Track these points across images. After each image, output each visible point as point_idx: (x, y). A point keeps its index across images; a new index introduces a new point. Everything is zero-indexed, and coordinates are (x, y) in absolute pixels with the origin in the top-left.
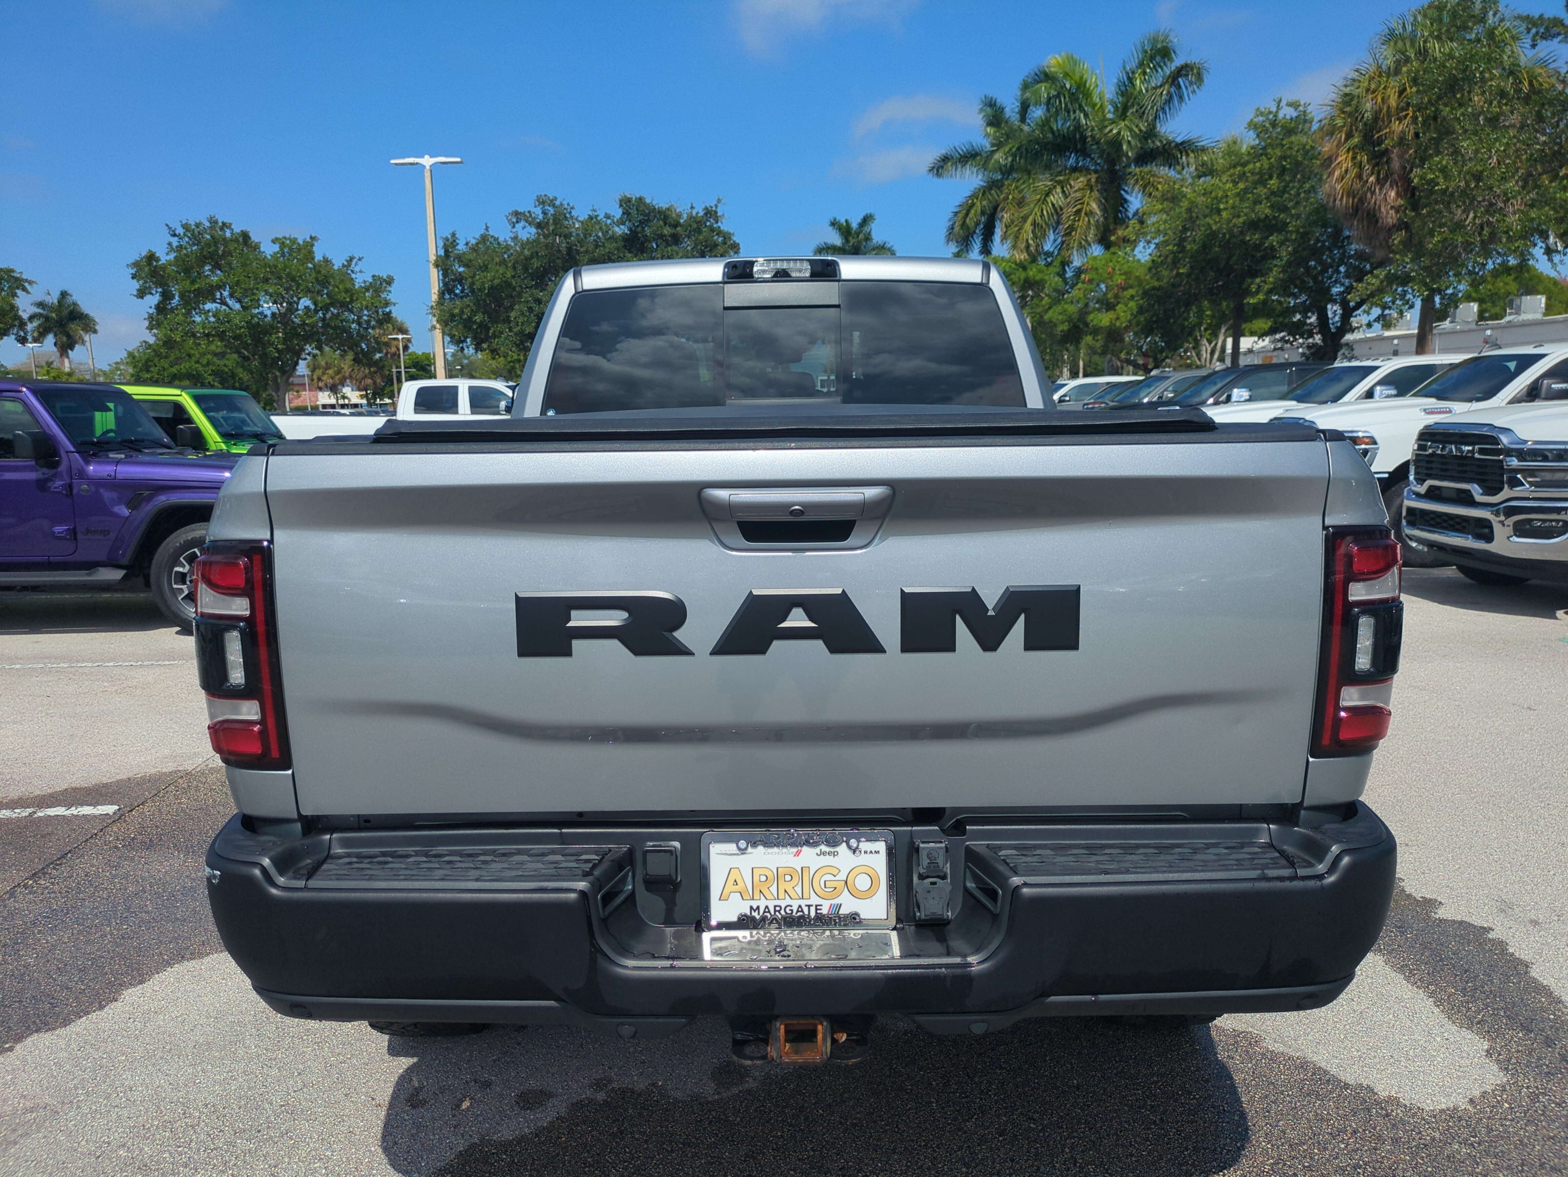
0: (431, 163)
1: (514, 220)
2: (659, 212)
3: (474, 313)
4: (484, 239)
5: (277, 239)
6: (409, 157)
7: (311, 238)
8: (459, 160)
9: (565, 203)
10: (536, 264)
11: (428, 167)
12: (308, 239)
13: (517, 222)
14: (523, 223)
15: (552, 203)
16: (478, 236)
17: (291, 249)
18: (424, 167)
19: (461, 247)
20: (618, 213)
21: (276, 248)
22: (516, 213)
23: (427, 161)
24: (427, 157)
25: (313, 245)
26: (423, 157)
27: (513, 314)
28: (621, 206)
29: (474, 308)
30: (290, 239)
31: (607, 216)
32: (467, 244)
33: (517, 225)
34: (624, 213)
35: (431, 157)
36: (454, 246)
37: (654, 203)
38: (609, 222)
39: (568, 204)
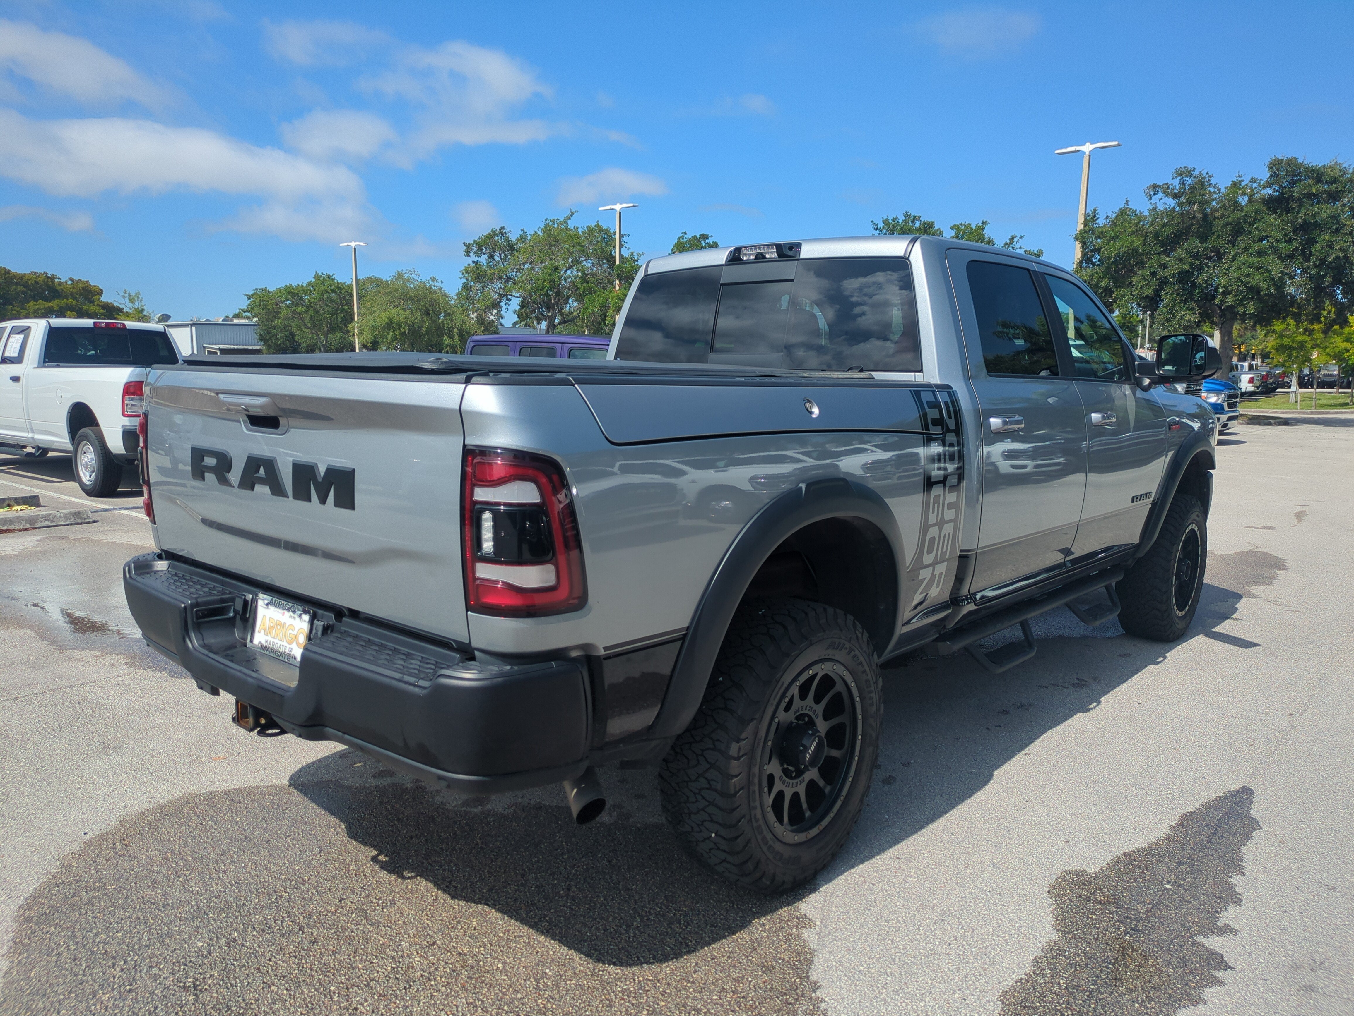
0: (1090, 149)
1: (1152, 193)
2: (1312, 170)
3: (1100, 279)
4: (1123, 213)
5: (955, 226)
6: (1071, 146)
7: (983, 223)
8: (1116, 143)
9: (1204, 173)
10: (1168, 231)
11: (1087, 153)
12: (980, 224)
13: (1155, 194)
14: (1160, 195)
15: (1189, 173)
16: (1117, 210)
17: (964, 233)
18: (1085, 153)
19: (1101, 222)
20: (1264, 175)
21: (953, 233)
22: (1155, 187)
23: (1087, 148)
24: (1088, 144)
25: (983, 229)
26: (1084, 145)
27: (1134, 279)
28: (1271, 168)
29: (1101, 274)
30: (965, 226)
31: (1254, 180)
32: (1107, 217)
33: (1153, 198)
34: (1271, 176)
35: (1091, 144)
36: (1094, 221)
37: (1306, 162)
38: (1255, 185)
39: (1207, 173)
